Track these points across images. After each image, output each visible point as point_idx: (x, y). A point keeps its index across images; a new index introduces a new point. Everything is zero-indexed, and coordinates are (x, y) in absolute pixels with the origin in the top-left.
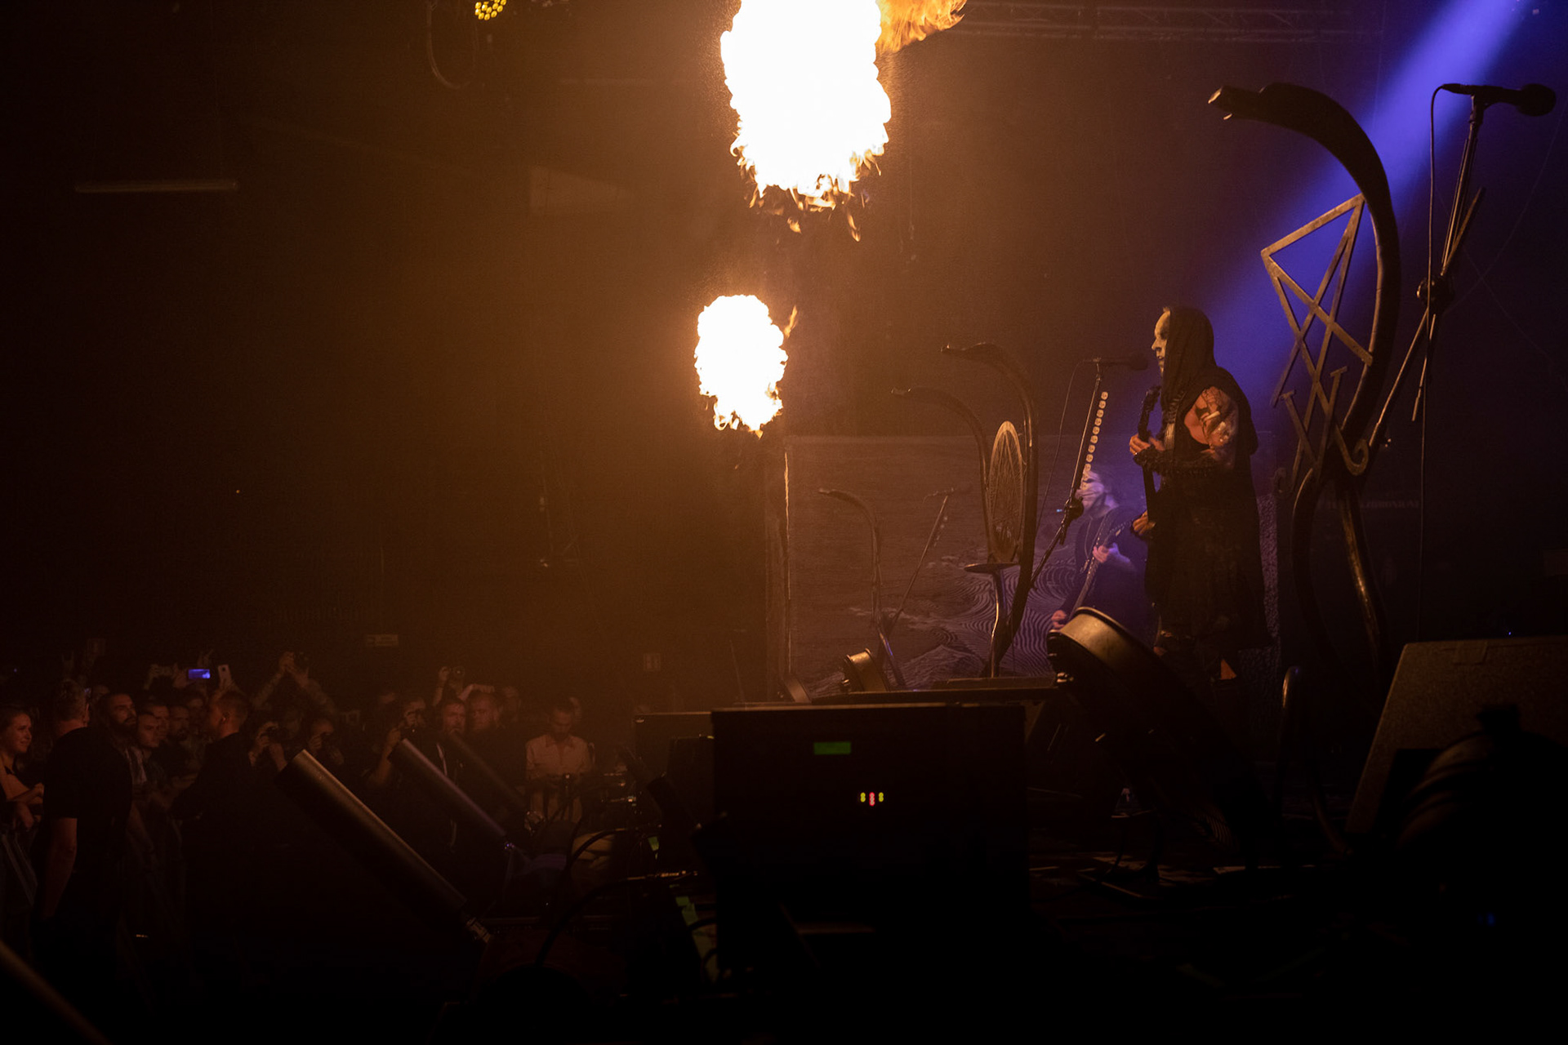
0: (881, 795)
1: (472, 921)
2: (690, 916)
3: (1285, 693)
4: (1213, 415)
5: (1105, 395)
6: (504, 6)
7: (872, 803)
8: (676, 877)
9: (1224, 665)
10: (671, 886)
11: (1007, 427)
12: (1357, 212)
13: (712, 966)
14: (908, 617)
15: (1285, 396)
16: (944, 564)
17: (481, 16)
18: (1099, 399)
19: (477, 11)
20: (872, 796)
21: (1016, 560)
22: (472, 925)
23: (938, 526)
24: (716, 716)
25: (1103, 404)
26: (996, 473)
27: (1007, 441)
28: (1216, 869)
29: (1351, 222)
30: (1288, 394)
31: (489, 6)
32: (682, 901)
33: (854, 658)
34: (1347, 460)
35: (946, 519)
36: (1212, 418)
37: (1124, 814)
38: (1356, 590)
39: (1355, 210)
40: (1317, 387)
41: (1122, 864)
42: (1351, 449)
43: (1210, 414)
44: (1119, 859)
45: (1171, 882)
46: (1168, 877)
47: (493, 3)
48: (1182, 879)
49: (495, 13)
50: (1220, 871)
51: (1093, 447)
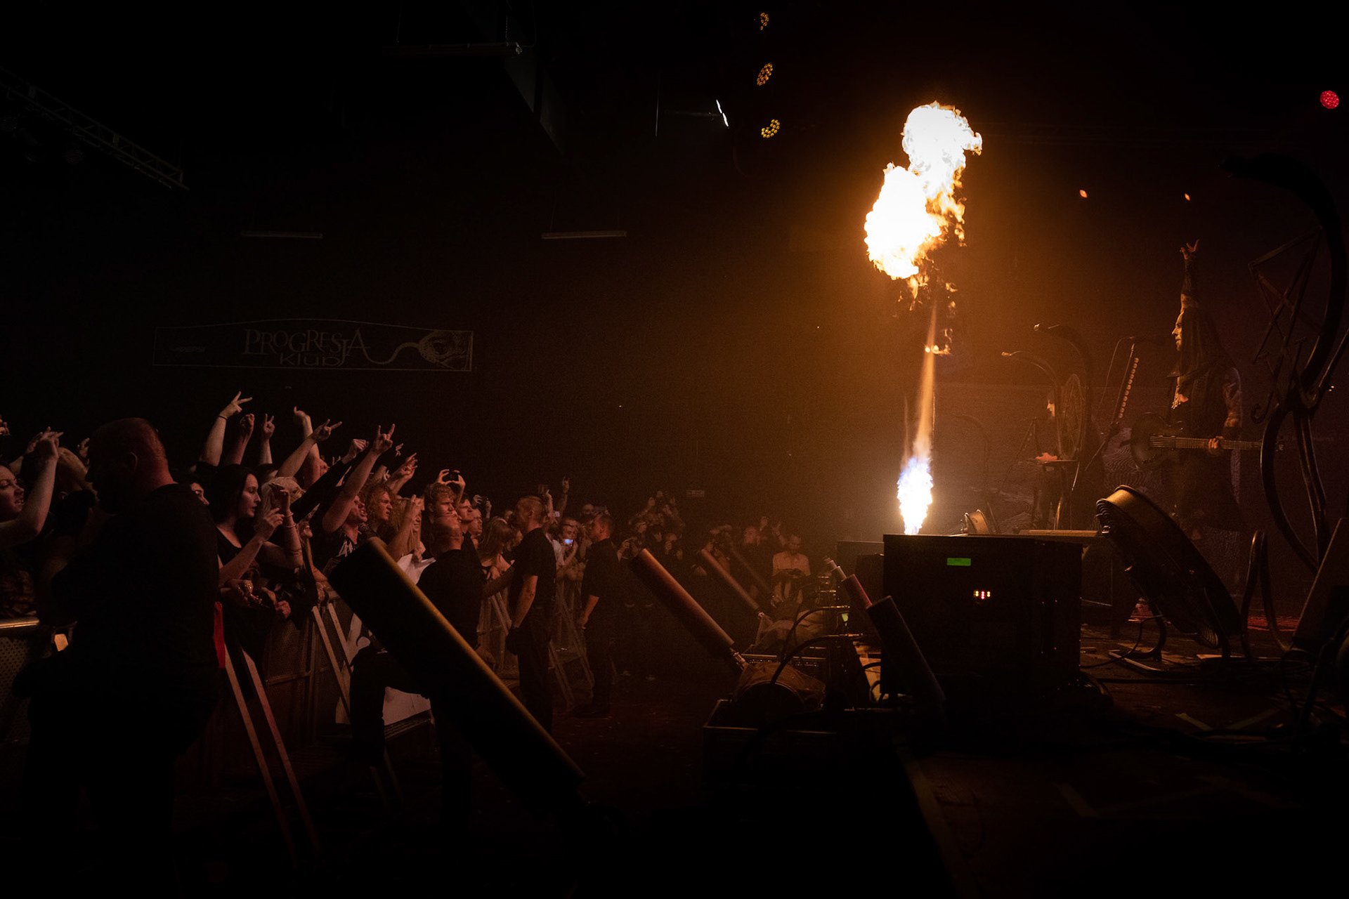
0: (989, 593)
1: (737, 654)
2: (865, 661)
5: (1137, 360)
6: (778, 130)
7: (983, 598)
10: (854, 643)
13: (877, 692)
14: (1004, 494)
16: (1028, 463)
17: (765, 135)
18: (1133, 362)
19: (763, 133)
20: (983, 593)
22: (736, 657)
23: (1026, 438)
24: (886, 538)
25: (1135, 366)
28: (1198, 656)
30: (1264, 355)
31: (769, 130)
32: (860, 651)
37: (1137, 619)
41: (1137, 649)
42: (1305, 390)
44: (1136, 646)
45: (1171, 662)
46: (1168, 658)
47: (772, 128)
48: (1177, 661)
49: (772, 134)
50: (1201, 657)
51: (1128, 392)
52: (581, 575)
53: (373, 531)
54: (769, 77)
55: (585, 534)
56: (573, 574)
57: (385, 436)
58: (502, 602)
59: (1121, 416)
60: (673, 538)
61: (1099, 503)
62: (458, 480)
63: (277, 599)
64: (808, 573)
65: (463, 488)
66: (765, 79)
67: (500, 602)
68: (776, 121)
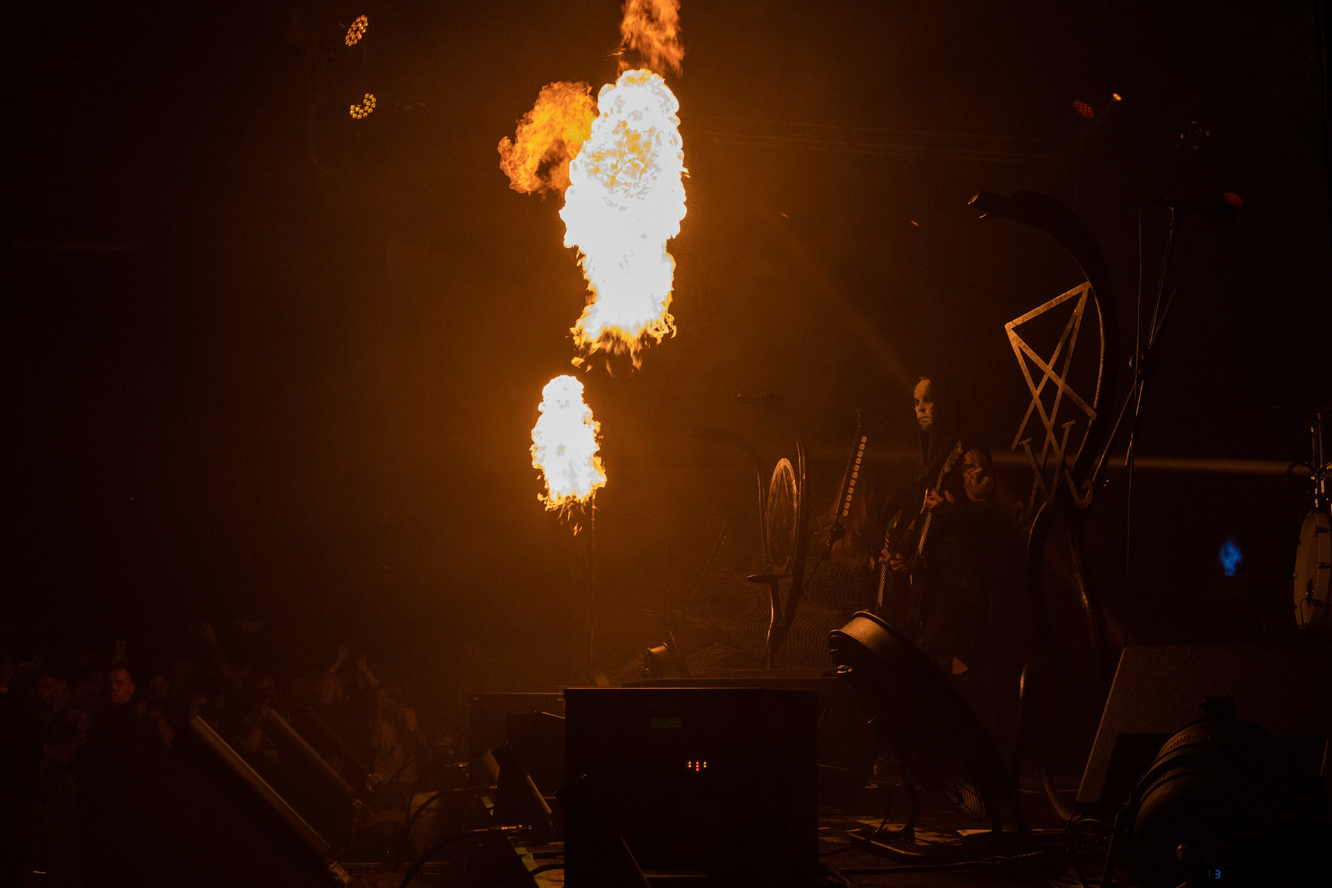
0: (705, 763)
1: (334, 864)
2: (530, 863)
3: (1022, 686)
4: (978, 470)
5: (864, 439)
6: (373, 109)
7: (698, 769)
8: (514, 830)
9: (956, 661)
10: (509, 838)
11: (784, 463)
12: (1085, 296)
14: (690, 618)
15: (1024, 442)
16: (722, 575)
17: (354, 115)
18: (859, 442)
19: (351, 112)
20: (697, 763)
21: (790, 572)
22: (334, 868)
23: (719, 543)
24: (568, 693)
25: (862, 447)
26: (774, 501)
27: (784, 475)
28: (960, 831)
29: (1079, 304)
30: (1027, 440)
31: (361, 108)
32: (520, 851)
33: (654, 650)
34: (1076, 496)
35: (725, 537)
36: (978, 472)
37: (873, 785)
38: (1082, 603)
39: (1083, 294)
40: (1050, 436)
41: (884, 827)
42: (1077, 486)
43: (975, 469)
44: (885, 823)
45: (927, 842)
46: (924, 838)
47: (365, 105)
48: (935, 841)
49: (366, 114)
50: (963, 833)
51: (854, 481)
54: (363, 34)
61: (830, 631)
66: (357, 38)
68: (371, 97)
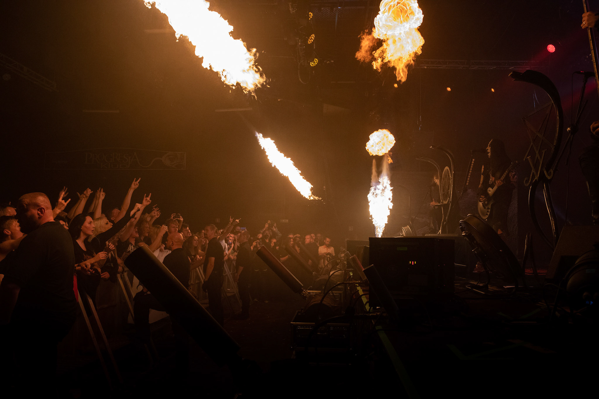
0: (415, 262)
2: (361, 292)
4: (514, 173)
5: (474, 160)
6: (317, 63)
7: (413, 264)
8: (357, 282)
10: (356, 285)
11: (447, 168)
13: (367, 307)
14: (418, 218)
15: (528, 158)
18: (472, 161)
19: (311, 64)
20: (413, 262)
24: (370, 239)
25: (473, 162)
26: (443, 180)
28: (504, 287)
30: (529, 157)
34: (546, 175)
37: (477, 271)
40: (538, 155)
42: (547, 172)
44: (478, 283)
45: (492, 290)
46: (491, 288)
47: (315, 62)
48: (495, 289)
49: (315, 65)
50: (506, 287)
51: (470, 174)
52: (235, 257)
53: (141, 240)
54: (313, 40)
55: (237, 240)
56: (232, 257)
57: (147, 198)
58: (201, 270)
59: (467, 184)
60: (274, 240)
61: (461, 221)
62: (179, 218)
63: (101, 271)
64: (334, 255)
65: (182, 221)
66: (311, 41)
67: (200, 271)
68: (316, 59)
